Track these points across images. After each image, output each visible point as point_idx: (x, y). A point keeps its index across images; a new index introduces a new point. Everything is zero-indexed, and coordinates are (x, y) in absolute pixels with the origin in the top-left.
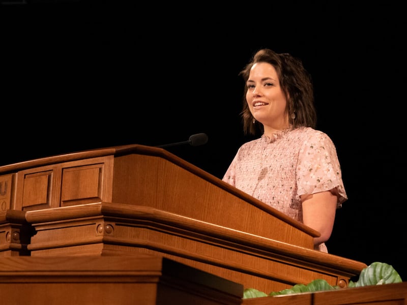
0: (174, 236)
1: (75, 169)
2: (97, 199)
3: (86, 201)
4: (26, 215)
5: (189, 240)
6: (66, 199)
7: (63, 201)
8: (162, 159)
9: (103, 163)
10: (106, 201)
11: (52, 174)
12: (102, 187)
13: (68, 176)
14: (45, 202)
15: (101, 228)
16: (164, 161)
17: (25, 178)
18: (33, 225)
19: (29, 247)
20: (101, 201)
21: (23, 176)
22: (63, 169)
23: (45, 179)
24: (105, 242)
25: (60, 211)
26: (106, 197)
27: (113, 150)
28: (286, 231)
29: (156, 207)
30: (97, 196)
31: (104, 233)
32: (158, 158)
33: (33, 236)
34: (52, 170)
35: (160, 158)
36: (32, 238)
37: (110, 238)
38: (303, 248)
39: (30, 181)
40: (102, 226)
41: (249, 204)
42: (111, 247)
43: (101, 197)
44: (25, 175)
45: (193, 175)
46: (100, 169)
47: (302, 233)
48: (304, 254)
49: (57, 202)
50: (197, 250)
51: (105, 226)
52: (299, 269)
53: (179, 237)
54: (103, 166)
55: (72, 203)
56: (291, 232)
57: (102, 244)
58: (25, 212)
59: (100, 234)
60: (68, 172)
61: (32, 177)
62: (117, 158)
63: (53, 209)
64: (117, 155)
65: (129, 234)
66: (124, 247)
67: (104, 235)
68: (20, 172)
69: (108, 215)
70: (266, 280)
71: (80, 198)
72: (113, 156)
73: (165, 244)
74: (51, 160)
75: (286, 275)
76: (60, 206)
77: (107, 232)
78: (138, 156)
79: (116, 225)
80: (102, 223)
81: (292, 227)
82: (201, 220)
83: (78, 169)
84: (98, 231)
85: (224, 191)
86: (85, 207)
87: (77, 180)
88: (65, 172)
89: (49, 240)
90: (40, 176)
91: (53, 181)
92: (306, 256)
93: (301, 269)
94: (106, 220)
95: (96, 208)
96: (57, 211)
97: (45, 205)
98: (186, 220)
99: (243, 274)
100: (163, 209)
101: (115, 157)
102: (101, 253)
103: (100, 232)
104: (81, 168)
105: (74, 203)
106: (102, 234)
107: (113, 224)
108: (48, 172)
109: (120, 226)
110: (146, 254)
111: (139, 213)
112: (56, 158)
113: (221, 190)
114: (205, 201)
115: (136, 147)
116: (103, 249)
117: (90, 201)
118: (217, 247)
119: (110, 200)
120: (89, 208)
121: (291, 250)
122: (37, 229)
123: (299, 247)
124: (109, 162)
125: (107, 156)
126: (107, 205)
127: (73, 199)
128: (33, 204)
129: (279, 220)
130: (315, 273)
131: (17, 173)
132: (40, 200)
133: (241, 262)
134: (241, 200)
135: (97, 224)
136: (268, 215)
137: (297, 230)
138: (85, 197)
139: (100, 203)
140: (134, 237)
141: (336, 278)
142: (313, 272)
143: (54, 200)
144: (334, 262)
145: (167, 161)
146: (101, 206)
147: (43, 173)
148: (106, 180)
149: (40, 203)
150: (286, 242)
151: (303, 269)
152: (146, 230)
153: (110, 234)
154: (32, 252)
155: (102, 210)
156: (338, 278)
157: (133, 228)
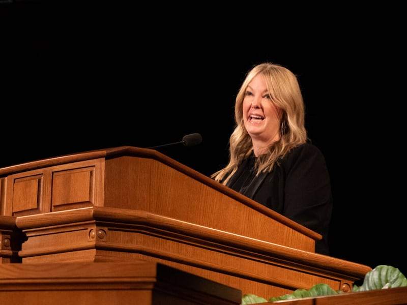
0: (169, 241)
1: (65, 172)
2: (88, 203)
3: (78, 206)
4: (16, 221)
5: (185, 245)
6: (57, 204)
7: (54, 206)
8: (155, 160)
9: (94, 166)
10: (97, 205)
11: (42, 177)
12: (94, 191)
13: (58, 180)
14: (36, 207)
15: (94, 233)
16: (156, 162)
17: (14, 182)
18: (24, 231)
19: (20, 253)
20: (92, 205)
21: (13, 180)
22: (53, 173)
23: (35, 184)
24: (98, 248)
25: (50, 216)
26: (98, 202)
27: (104, 152)
28: (285, 234)
29: (150, 211)
30: (88, 200)
31: (97, 238)
32: (150, 160)
33: (24, 242)
34: (42, 174)
35: (152, 160)
36: (23, 244)
37: (102, 243)
38: (303, 251)
39: (20, 186)
40: (94, 231)
41: (246, 206)
42: (104, 252)
43: (93, 202)
44: (15, 179)
45: (187, 177)
46: (91, 173)
47: (302, 236)
48: (305, 258)
49: (47, 206)
50: (193, 254)
51: (97, 231)
52: (299, 273)
53: (174, 242)
54: (94, 169)
55: (63, 208)
56: (291, 234)
57: (95, 250)
58: (16, 218)
59: (92, 239)
60: (59, 175)
61: (21, 182)
62: (108, 160)
63: (44, 215)
64: (108, 157)
65: (123, 239)
66: (118, 252)
67: (97, 241)
68: (9, 176)
69: (101, 220)
70: (266, 285)
71: (70, 202)
72: (104, 158)
73: (159, 248)
74: (40, 163)
75: (286, 280)
76: (51, 211)
77: (99, 237)
78: (130, 158)
79: (109, 230)
80: (94, 228)
81: (291, 230)
82: (196, 223)
83: (68, 172)
84: (90, 236)
85: (219, 193)
86: (76, 212)
87: (67, 184)
88: (56, 176)
89: (40, 246)
90: (29, 180)
91: (43, 185)
92: (306, 260)
93: (302, 273)
94: (98, 225)
95: (87, 212)
96: (48, 217)
97: (36, 210)
98: (181, 223)
99: (241, 279)
100: (157, 213)
101: (106, 159)
102: (94, 259)
103: (93, 238)
104: (72, 171)
105: (65, 207)
106: (95, 239)
107: (106, 229)
108: (37, 177)
109: (113, 231)
110: (141, 260)
111: (132, 217)
112: (46, 162)
113: (217, 192)
114: (200, 203)
115: (128, 149)
116: (96, 255)
117: (81, 205)
118: (213, 252)
119: (102, 205)
120: (81, 213)
121: (291, 254)
122: (28, 235)
123: (299, 250)
124: (100, 165)
125: (98, 159)
126: (99, 209)
127: (63, 204)
128: (23, 209)
129: (278, 223)
130: (316, 277)
131: (6, 178)
132: (30, 206)
133: (239, 267)
134: (237, 202)
135: (89, 229)
136: (267, 217)
137: (297, 232)
138: (77, 202)
139: (92, 207)
140: (127, 242)
141: (339, 282)
142: (314, 276)
143: (44, 205)
144: (336, 266)
145: (160, 163)
146: (93, 210)
147: (33, 177)
148: (98, 183)
149: (30, 208)
150: (285, 246)
151: (304, 274)
152: (140, 234)
153: (103, 240)
154: (23, 259)
155: (94, 214)
156: (342, 282)
157: (126, 233)
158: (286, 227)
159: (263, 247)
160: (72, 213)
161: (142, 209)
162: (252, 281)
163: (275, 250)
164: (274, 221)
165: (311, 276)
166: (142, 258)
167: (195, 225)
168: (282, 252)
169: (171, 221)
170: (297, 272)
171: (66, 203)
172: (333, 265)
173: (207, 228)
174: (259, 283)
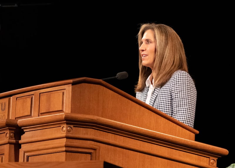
0: (109, 134)
1: (47, 93)
2: (62, 111)
3: (55, 113)
4: (18, 122)
5: (119, 136)
6: (43, 112)
7: (41, 113)
8: (101, 86)
9: (65, 89)
10: (67, 112)
11: (33, 97)
12: (65, 104)
13: (44, 98)
14: (30, 114)
15: (65, 129)
16: (102, 87)
17: (17, 100)
18: (22, 128)
19: (20, 142)
20: (64, 112)
21: (16, 98)
22: (40, 93)
23: (29, 100)
24: (67, 137)
25: (39, 119)
26: (67, 110)
27: (71, 81)
28: (177, 130)
29: (98, 115)
30: (61, 109)
31: (67, 132)
32: (98, 86)
33: (22, 135)
34: (34, 94)
35: (100, 85)
37: (70, 135)
38: (188, 140)
39: (20, 102)
40: (65, 127)
41: (154, 114)
42: (71, 140)
43: (64, 110)
44: (17, 98)
45: (120, 96)
46: (63, 93)
47: (187, 131)
48: (189, 144)
49: (37, 114)
50: (123, 142)
51: (67, 127)
52: (186, 153)
53: (112, 134)
54: (65, 91)
55: (46, 114)
56: (181, 131)
57: (65, 139)
58: (17, 120)
59: (64, 133)
60: (43, 95)
61: (21, 99)
62: (74, 86)
63: (35, 118)
64: (73, 84)
65: (82, 132)
66: (79, 140)
67: (67, 133)
68: (14, 96)
69: (69, 121)
70: (166, 160)
71: (51, 111)
72: (71, 84)
73: (104, 138)
74: (32, 88)
75: (178, 157)
76: (39, 116)
77: (68, 131)
78: (86, 84)
79: (74, 127)
80: (65, 126)
81: (181, 128)
82: (125, 123)
83: (49, 93)
84: (63, 130)
85: (139, 106)
86: (54, 116)
87: (49, 100)
88: (42, 95)
89: (32, 137)
90: (26, 98)
91: (34, 101)
92: (190, 145)
93: (187, 153)
94: (67, 124)
95: (61, 116)
96: (37, 119)
97: (30, 116)
98: (117, 123)
99: (152, 156)
100: (103, 117)
101: (72, 85)
102: (65, 144)
103: (64, 132)
104: (51, 93)
105: (47, 114)
106: (65, 132)
107: (72, 126)
108: (31, 96)
109: (76, 128)
110: (92, 145)
111: (88, 119)
112: (36, 87)
113: (137, 105)
114: (128, 112)
115: (85, 79)
116: (66, 142)
117: (57, 112)
118: (135, 140)
119: (70, 112)
120: (57, 116)
121: (181, 141)
122: (25, 131)
123: (186, 139)
124: (68, 89)
125: (67, 85)
126: (68, 115)
127: (46, 112)
128: (22, 116)
129: (173, 123)
130: (196, 155)
131: (11, 97)
132: (26, 113)
133: (151, 149)
134: (149, 111)
135: (62, 127)
136: (167, 120)
137: (184, 129)
138: (54, 110)
139: (64, 113)
140: (85, 134)
141: (209, 159)
142: (194, 155)
143: (35, 113)
144: (207, 149)
145: (104, 88)
146: (64, 115)
147: (28, 96)
148: (67, 99)
149: (26, 115)
150: (178, 136)
151: (189, 153)
152: (92, 129)
153: (70, 133)
154: (22, 145)
155: (65, 117)
156: (210, 158)
157: (84, 128)
158: (178, 126)
159: (164, 137)
160: (52, 117)
161: (93, 115)
162: (158, 158)
163: (172, 139)
164: (171, 122)
165: (193, 155)
166: (93, 144)
167: (125, 124)
168: (176, 140)
169: (111, 122)
170: (184, 152)
171: (47, 111)
172: (205, 148)
173: (132, 126)
174: (162, 159)
